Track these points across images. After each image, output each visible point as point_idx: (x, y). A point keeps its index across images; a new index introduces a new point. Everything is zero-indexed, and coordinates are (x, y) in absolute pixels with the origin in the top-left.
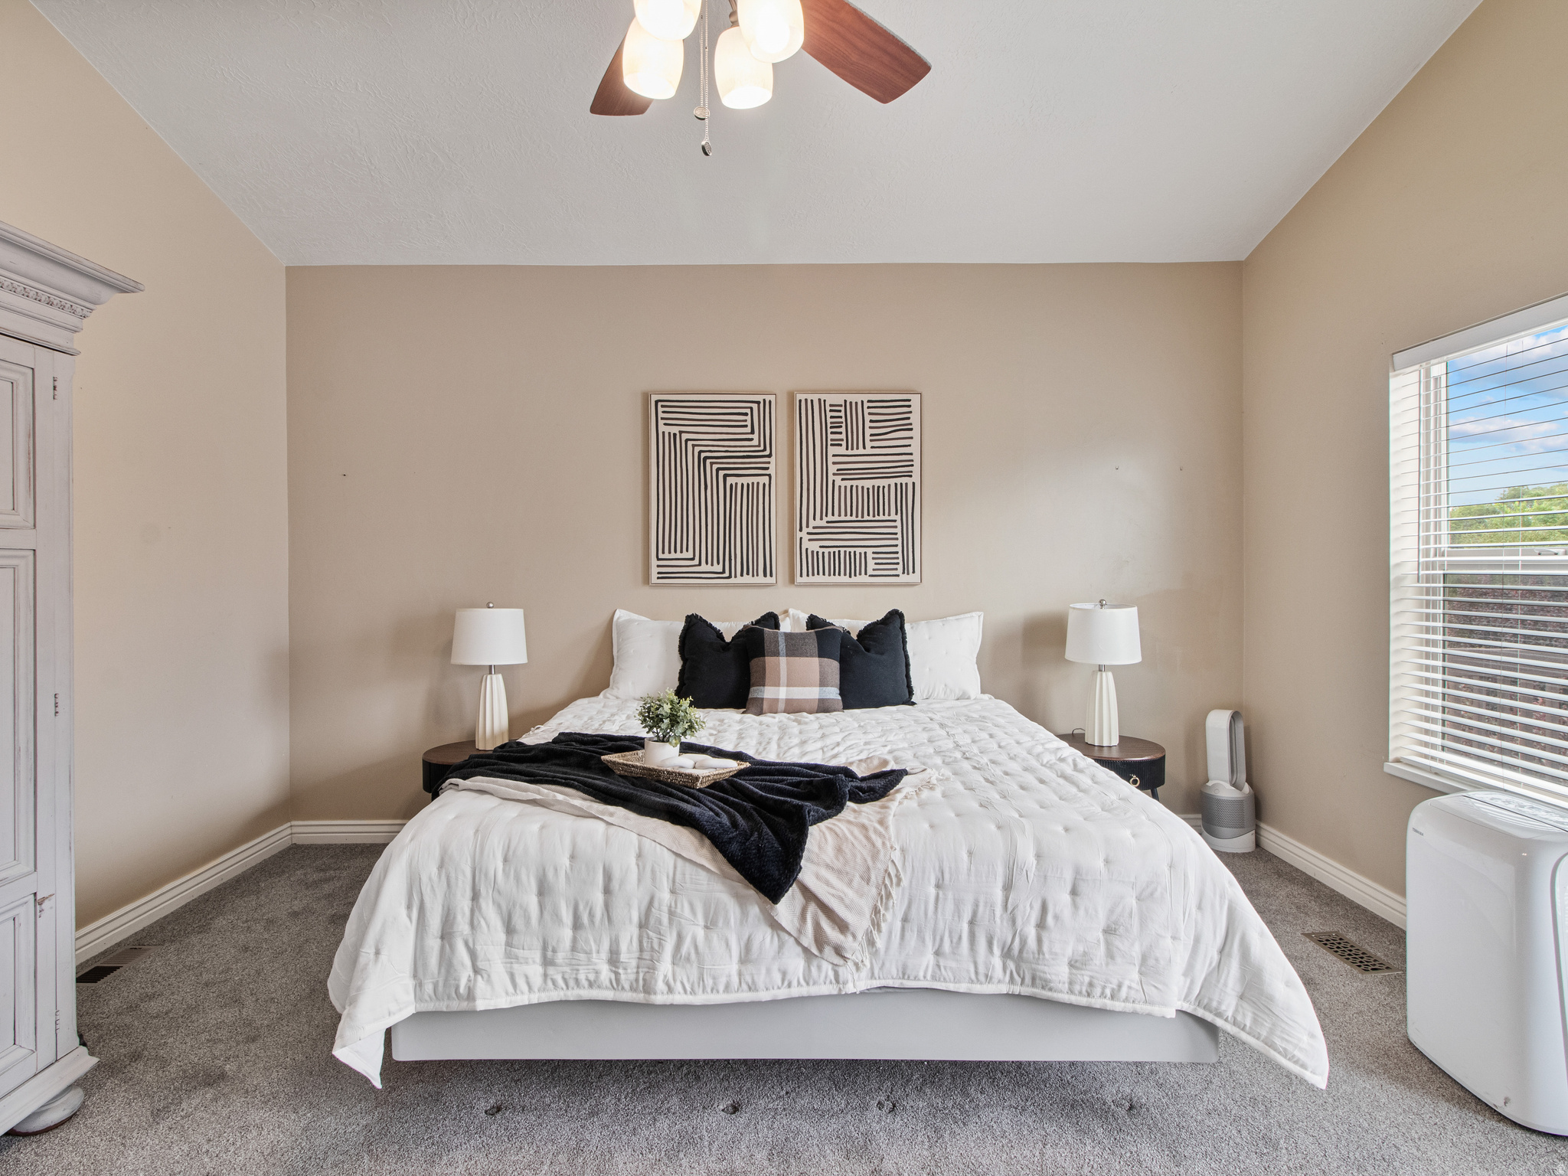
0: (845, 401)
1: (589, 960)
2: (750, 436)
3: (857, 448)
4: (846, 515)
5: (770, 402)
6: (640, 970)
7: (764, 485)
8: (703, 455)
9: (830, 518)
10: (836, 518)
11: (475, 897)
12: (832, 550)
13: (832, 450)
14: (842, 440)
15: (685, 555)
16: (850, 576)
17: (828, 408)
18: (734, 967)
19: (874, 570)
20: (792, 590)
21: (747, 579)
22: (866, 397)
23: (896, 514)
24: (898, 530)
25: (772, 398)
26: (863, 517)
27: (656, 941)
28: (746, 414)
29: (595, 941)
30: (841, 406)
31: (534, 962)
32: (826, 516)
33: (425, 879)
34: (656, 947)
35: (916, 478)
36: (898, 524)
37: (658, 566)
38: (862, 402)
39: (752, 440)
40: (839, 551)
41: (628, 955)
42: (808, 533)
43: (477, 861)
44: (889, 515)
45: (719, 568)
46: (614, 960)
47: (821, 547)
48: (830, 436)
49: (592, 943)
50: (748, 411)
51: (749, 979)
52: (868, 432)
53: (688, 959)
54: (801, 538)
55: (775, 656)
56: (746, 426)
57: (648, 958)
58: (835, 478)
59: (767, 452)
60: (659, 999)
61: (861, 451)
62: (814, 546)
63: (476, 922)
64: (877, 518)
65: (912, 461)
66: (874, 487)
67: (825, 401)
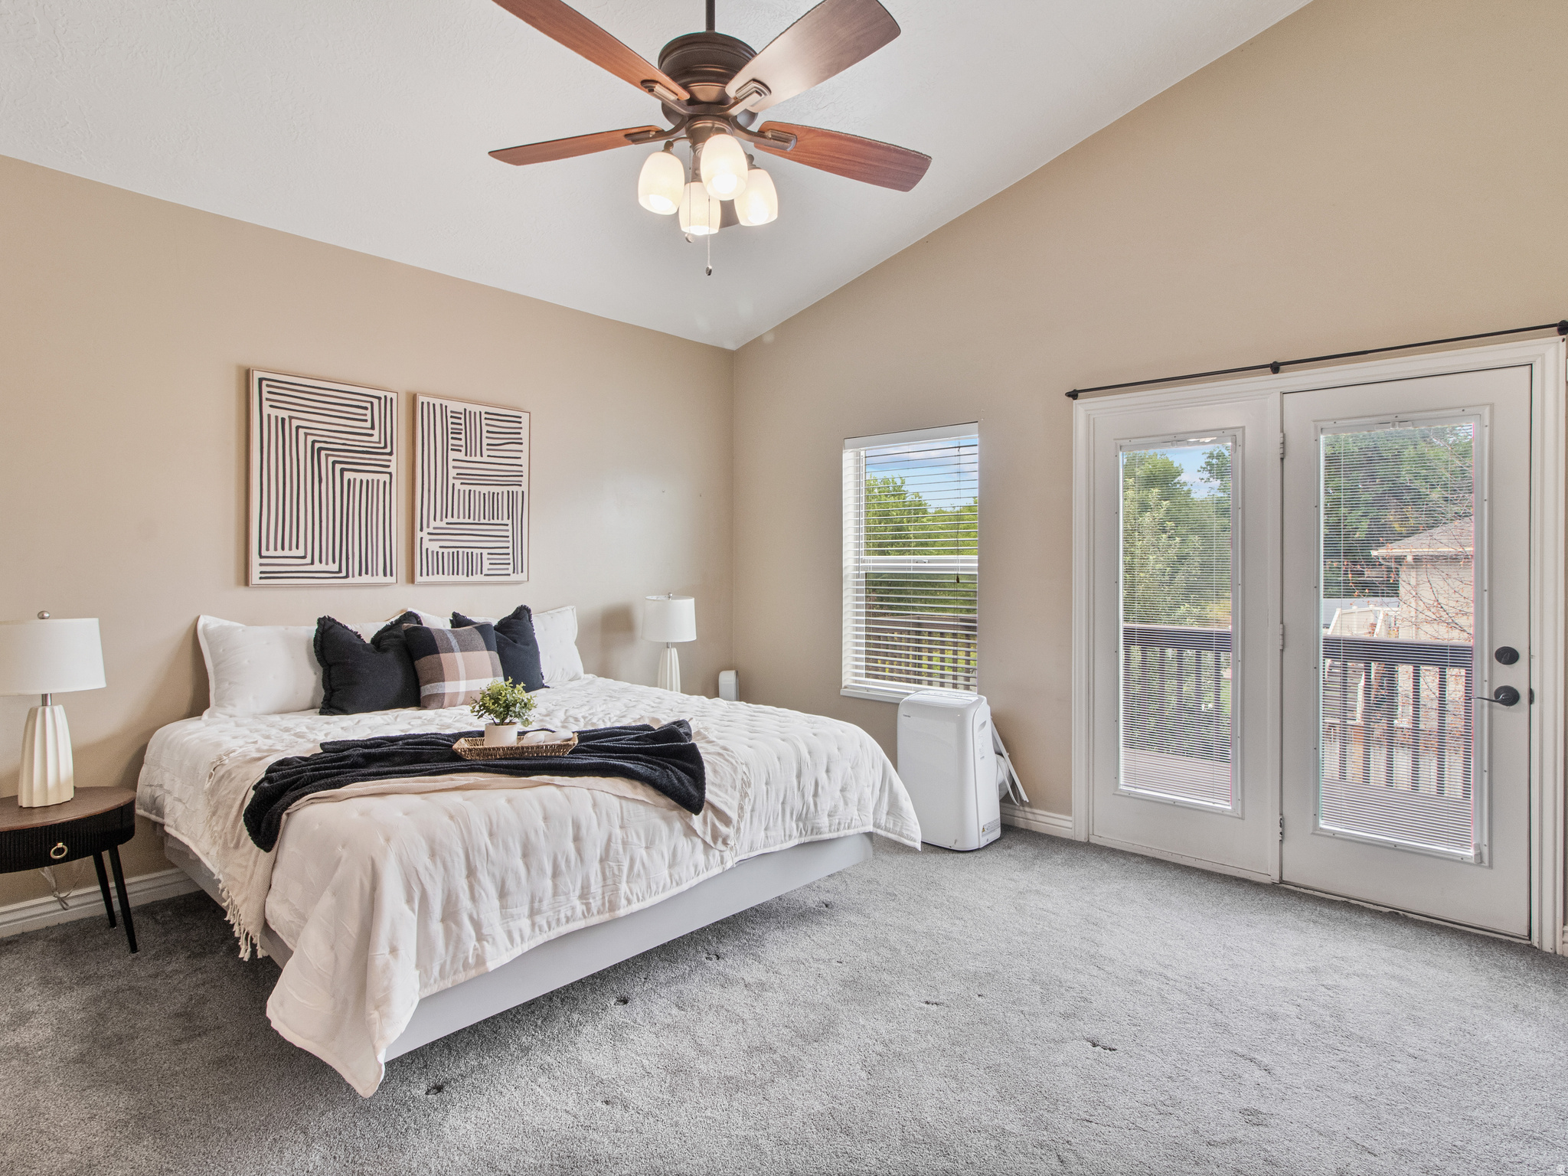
0: (465, 410)
1: (568, 899)
2: (370, 432)
3: (475, 456)
4: (464, 518)
5: (391, 399)
6: (606, 895)
7: (385, 482)
8: (317, 445)
9: (450, 520)
10: (455, 520)
11: (471, 872)
12: (451, 550)
13: (452, 455)
14: (462, 446)
15: (295, 552)
16: (468, 576)
17: (449, 414)
18: (666, 872)
19: (489, 569)
20: (410, 588)
21: (366, 579)
22: (484, 409)
23: (508, 519)
24: (510, 534)
25: (394, 396)
26: (479, 520)
27: (616, 868)
28: (366, 408)
29: (571, 883)
30: (461, 413)
31: (524, 916)
32: (446, 517)
33: (421, 870)
34: (616, 872)
35: (525, 487)
36: (510, 528)
37: (261, 565)
38: (480, 412)
39: (372, 435)
40: (458, 552)
41: (596, 888)
42: (429, 534)
43: (467, 841)
44: (502, 519)
45: (336, 568)
46: (584, 895)
47: (440, 547)
48: (451, 442)
49: (570, 884)
50: (369, 405)
51: (677, 877)
52: (485, 441)
53: (639, 875)
54: (422, 538)
55: (450, 652)
56: (366, 421)
57: (610, 882)
58: (455, 481)
59: (388, 450)
60: (622, 912)
61: (478, 458)
62: (434, 547)
63: (477, 895)
64: (492, 522)
65: (522, 472)
66: (489, 492)
67: (446, 407)
